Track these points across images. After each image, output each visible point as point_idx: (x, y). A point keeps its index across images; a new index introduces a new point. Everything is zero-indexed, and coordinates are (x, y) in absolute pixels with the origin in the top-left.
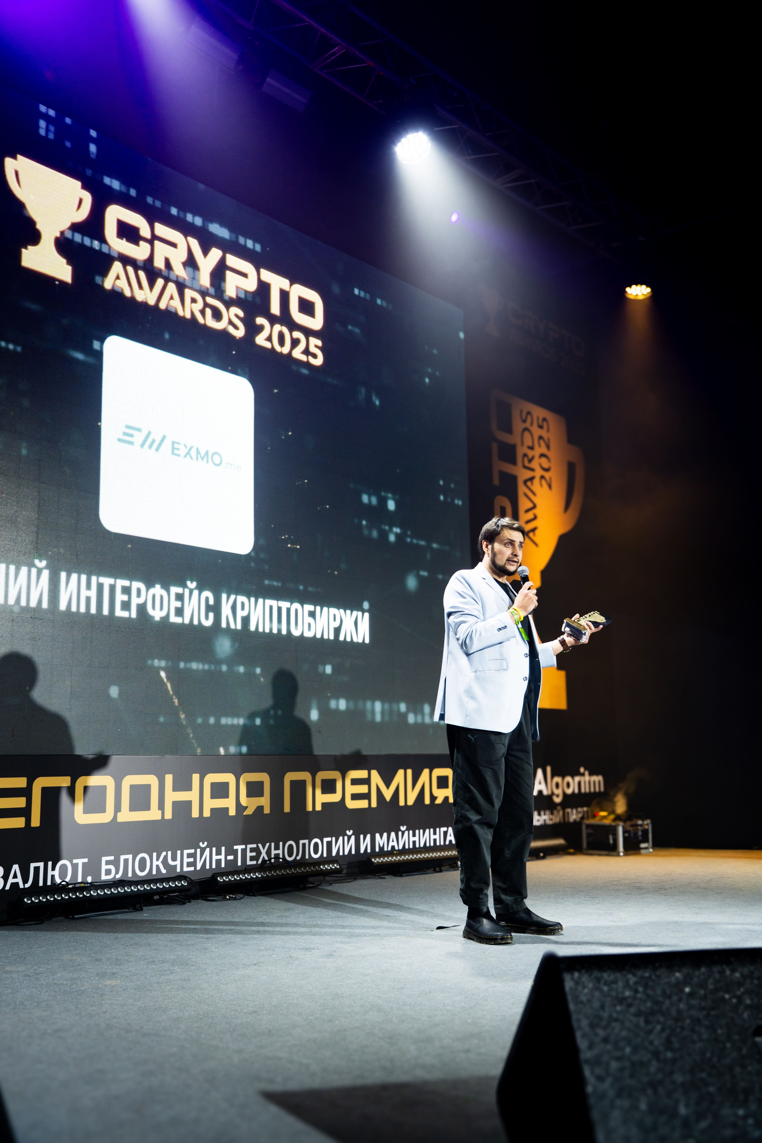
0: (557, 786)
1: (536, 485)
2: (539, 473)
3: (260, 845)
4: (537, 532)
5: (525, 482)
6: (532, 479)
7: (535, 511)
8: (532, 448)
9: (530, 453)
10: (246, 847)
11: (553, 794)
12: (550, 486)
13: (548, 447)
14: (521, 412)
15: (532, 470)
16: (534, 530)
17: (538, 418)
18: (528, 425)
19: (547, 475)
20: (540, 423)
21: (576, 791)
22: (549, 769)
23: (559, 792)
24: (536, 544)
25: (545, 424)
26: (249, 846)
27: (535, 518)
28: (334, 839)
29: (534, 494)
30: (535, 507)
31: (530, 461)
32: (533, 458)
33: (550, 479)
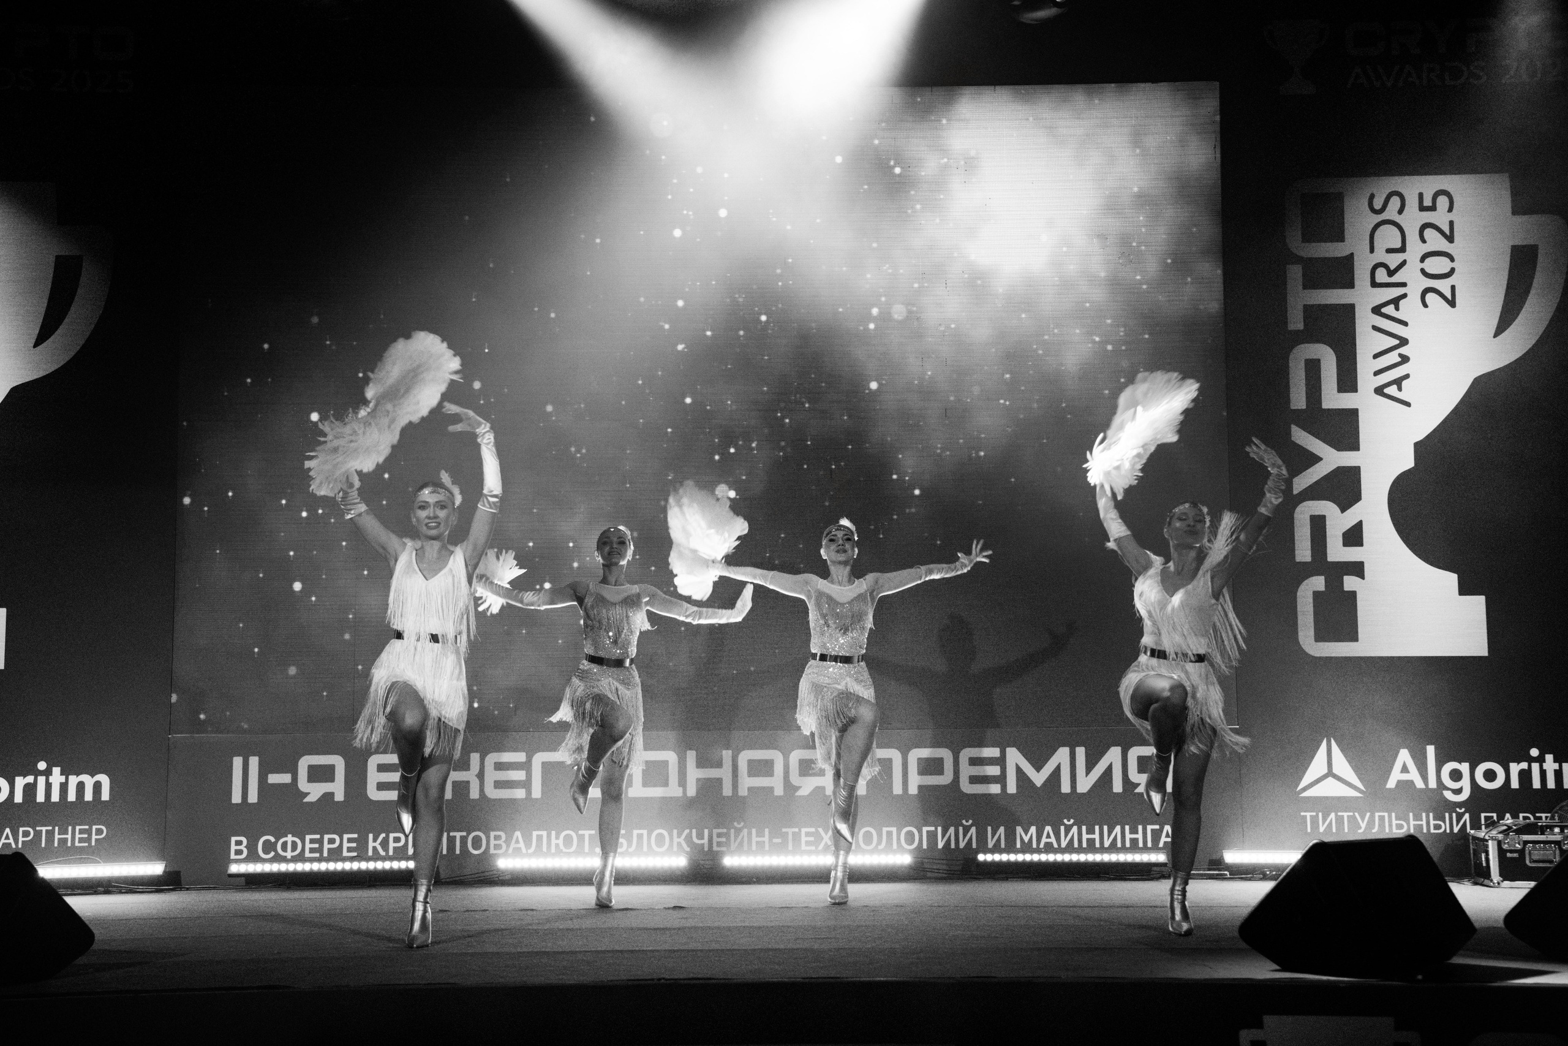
0: (1456, 775)
1: (1410, 309)
2: (1416, 283)
3: (820, 830)
4: (1404, 383)
5: (1377, 310)
6: (1396, 302)
7: (1403, 350)
8: (1402, 249)
9: (1393, 261)
10: (800, 831)
11: (1441, 785)
12: (1452, 303)
13: (1450, 239)
14: (1372, 197)
15: (1404, 285)
16: (1398, 382)
17: (1421, 195)
18: (1391, 213)
19: (1444, 286)
20: (1428, 202)
21: (1515, 784)
22: (1431, 750)
23: (1465, 783)
24: (1408, 404)
25: (1443, 201)
26: (804, 830)
27: (1405, 359)
28: (940, 829)
29: (1405, 324)
30: (1404, 342)
31: (1391, 273)
32: (1404, 263)
33: (1453, 288)
